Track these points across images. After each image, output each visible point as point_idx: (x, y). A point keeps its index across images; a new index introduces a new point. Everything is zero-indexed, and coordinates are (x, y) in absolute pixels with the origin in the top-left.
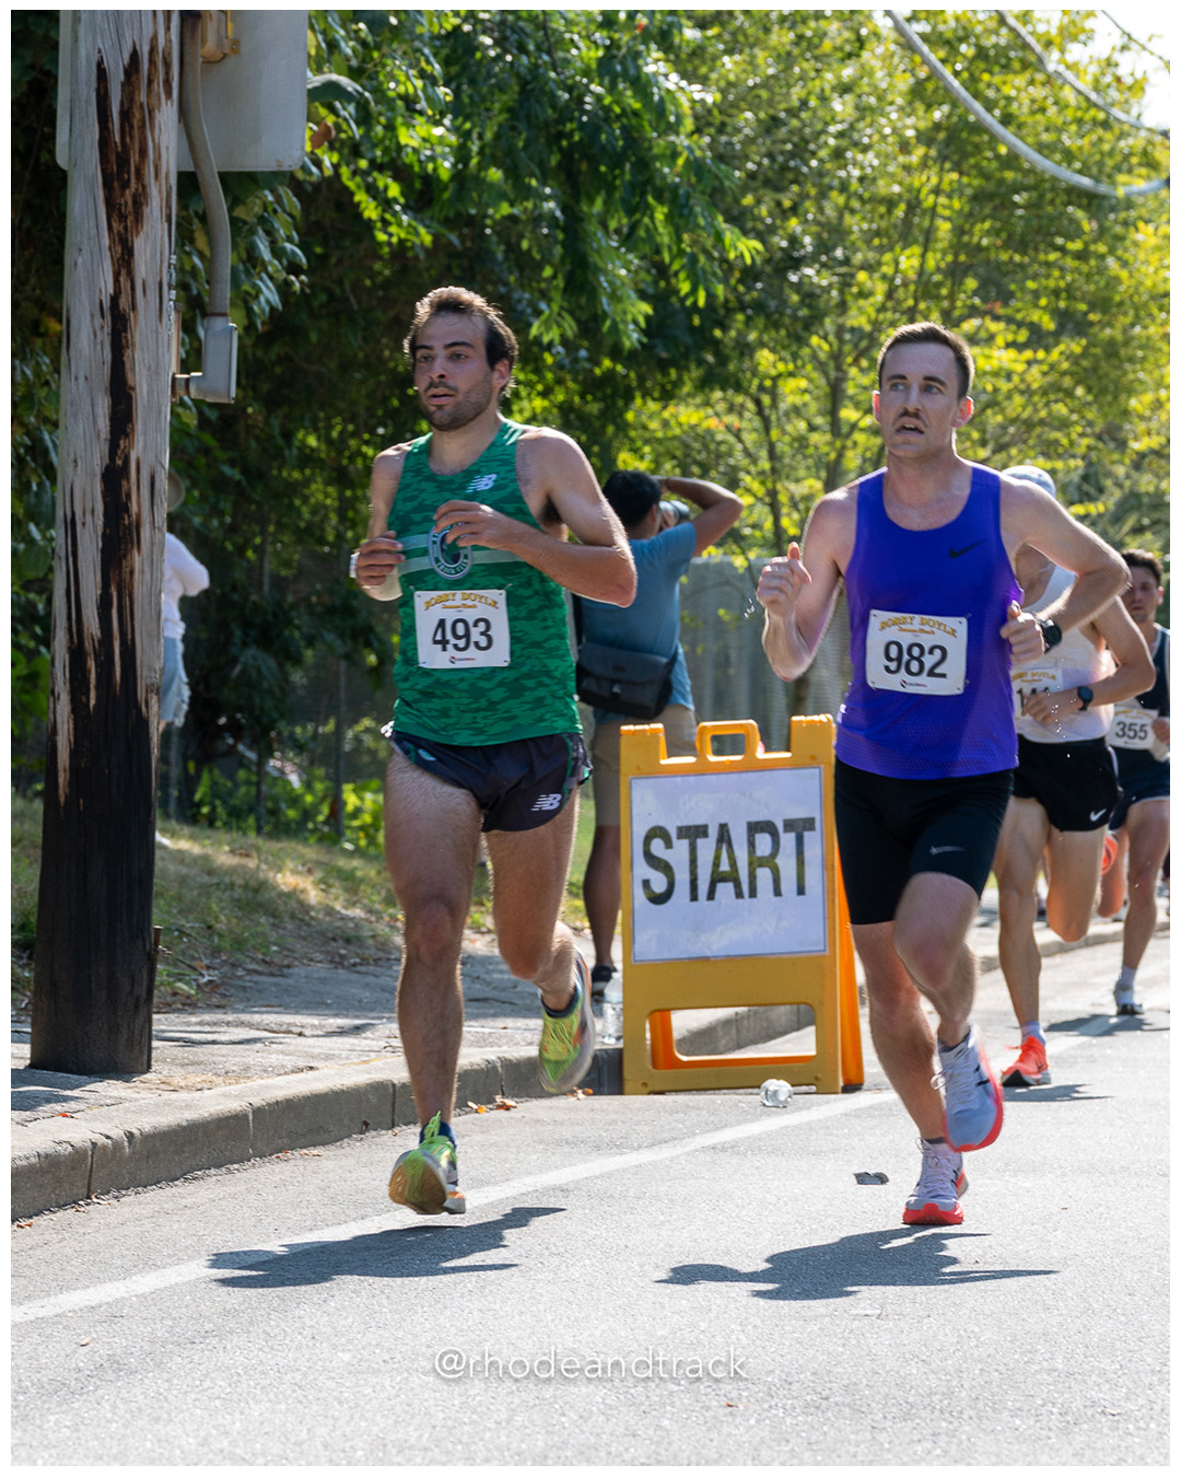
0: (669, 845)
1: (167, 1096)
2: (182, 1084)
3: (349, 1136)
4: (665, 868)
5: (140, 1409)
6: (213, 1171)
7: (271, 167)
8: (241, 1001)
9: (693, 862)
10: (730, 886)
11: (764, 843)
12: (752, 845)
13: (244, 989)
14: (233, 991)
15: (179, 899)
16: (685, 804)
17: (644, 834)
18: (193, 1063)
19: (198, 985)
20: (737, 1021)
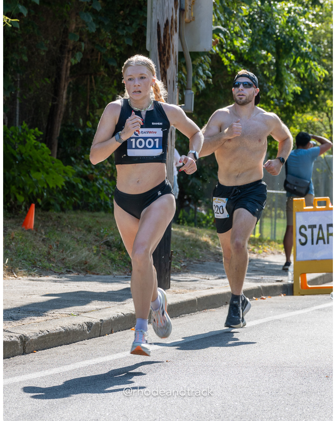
0: (306, 230)
1: (174, 295)
2: (178, 292)
3: (222, 306)
4: (305, 236)
6: (187, 315)
7: (203, 50)
8: (192, 270)
9: (312, 234)
10: (322, 241)
11: (331, 230)
12: (328, 230)
13: (193, 267)
14: (190, 268)
15: (176, 243)
16: (310, 219)
17: (299, 227)
18: (181, 286)
19: (181, 266)
20: (323, 276)
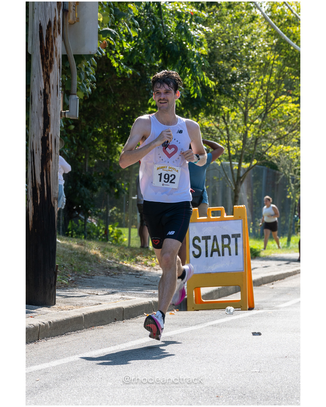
0: (200, 241)
1: (60, 311)
2: (64, 308)
3: (111, 323)
4: (199, 248)
5: (53, 398)
6: (73, 332)
7: (88, 53)
8: (80, 285)
9: (206, 246)
10: (217, 253)
11: (226, 241)
12: (223, 241)
13: (81, 282)
14: (78, 283)
15: (63, 257)
16: (204, 230)
17: (193, 238)
18: (67, 303)
19: (68, 281)
20: (219, 290)
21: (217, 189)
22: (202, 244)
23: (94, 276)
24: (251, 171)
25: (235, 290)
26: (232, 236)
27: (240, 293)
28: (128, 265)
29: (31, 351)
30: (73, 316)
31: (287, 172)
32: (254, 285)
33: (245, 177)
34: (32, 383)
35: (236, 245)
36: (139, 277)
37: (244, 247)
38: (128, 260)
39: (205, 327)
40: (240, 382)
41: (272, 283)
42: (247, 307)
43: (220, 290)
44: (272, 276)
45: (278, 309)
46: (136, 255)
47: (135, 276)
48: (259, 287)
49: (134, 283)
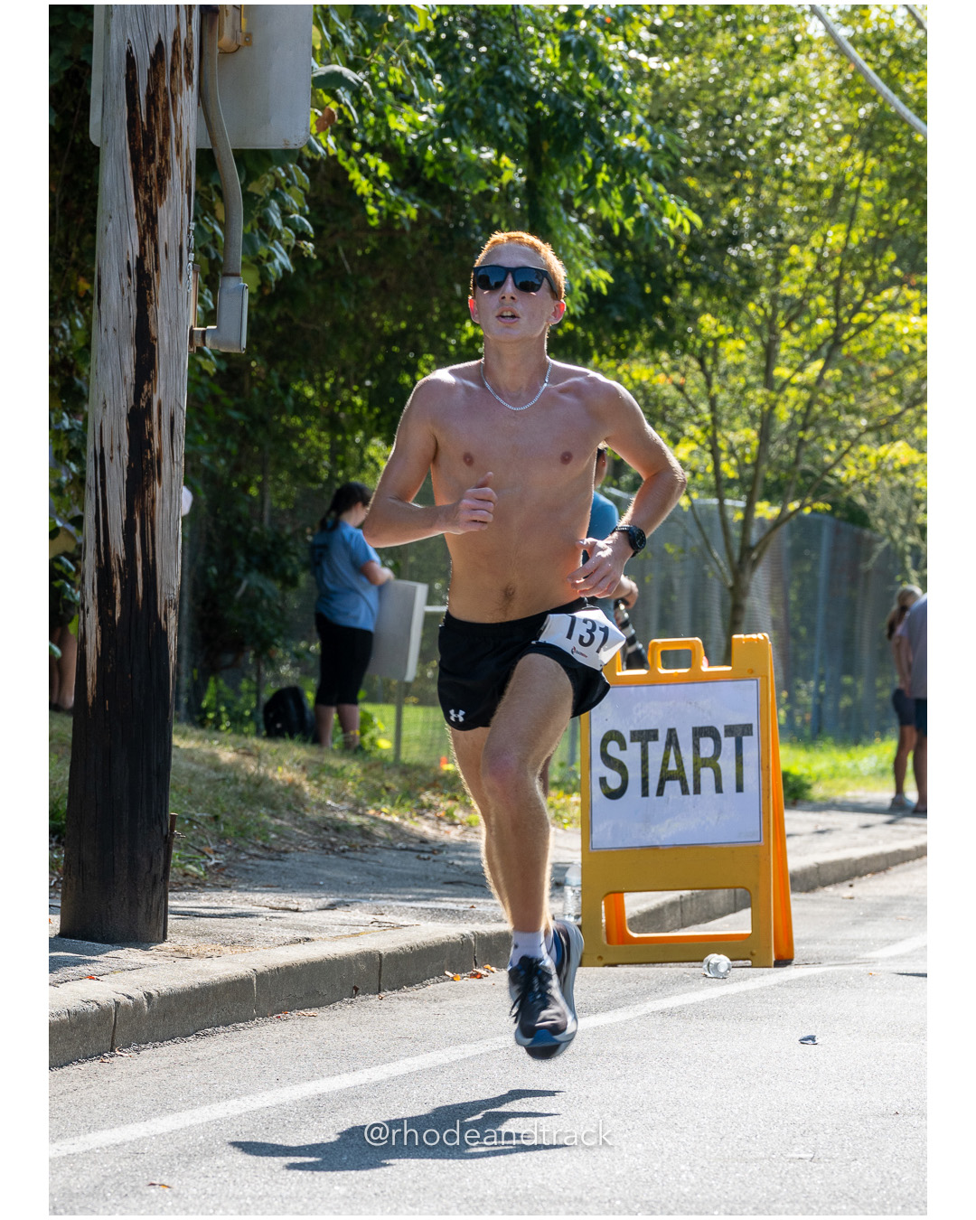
0: (623, 746)
2: (194, 952)
3: (341, 1000)
4: (620, 767)
6: (221, 1029)
7: (279, 145)
8: (244, 882)
9: (645, 762)
10: (677, 783)
11: (707, 746)
12: (696, 748)
13: (247, 871)
14: (236, 873)
15: (190, 791)
16: (637, 711)
17: (601, 737)
18: (204, 935)
19: (206, 867)
20: (681, 903)
21: (676, 582)
22: (631, 756)
23: (286, 852)
24: (784, 528)
25: (732, 901)
26: (726, 731)
27: (749, 910)
28: (395, 819)
29: (91, 1086)
30: (221, 975)
31: (897, 533)
32: (794, 890)
33: (764, 548)
34: (92, 1185)
35: (737, 761)
36: (429, 859)
37: (763, 766)
38: (393, 805)
39: (640, 1018)
40: (752, 1190)
41: (850, 882)
42: (770, 957)
43: (686, 900)
44: (849, 861)
45: (867, 962)
46: (421, 789)
47: (416, 854)
48: (809, 896)
49: (414, 877)
